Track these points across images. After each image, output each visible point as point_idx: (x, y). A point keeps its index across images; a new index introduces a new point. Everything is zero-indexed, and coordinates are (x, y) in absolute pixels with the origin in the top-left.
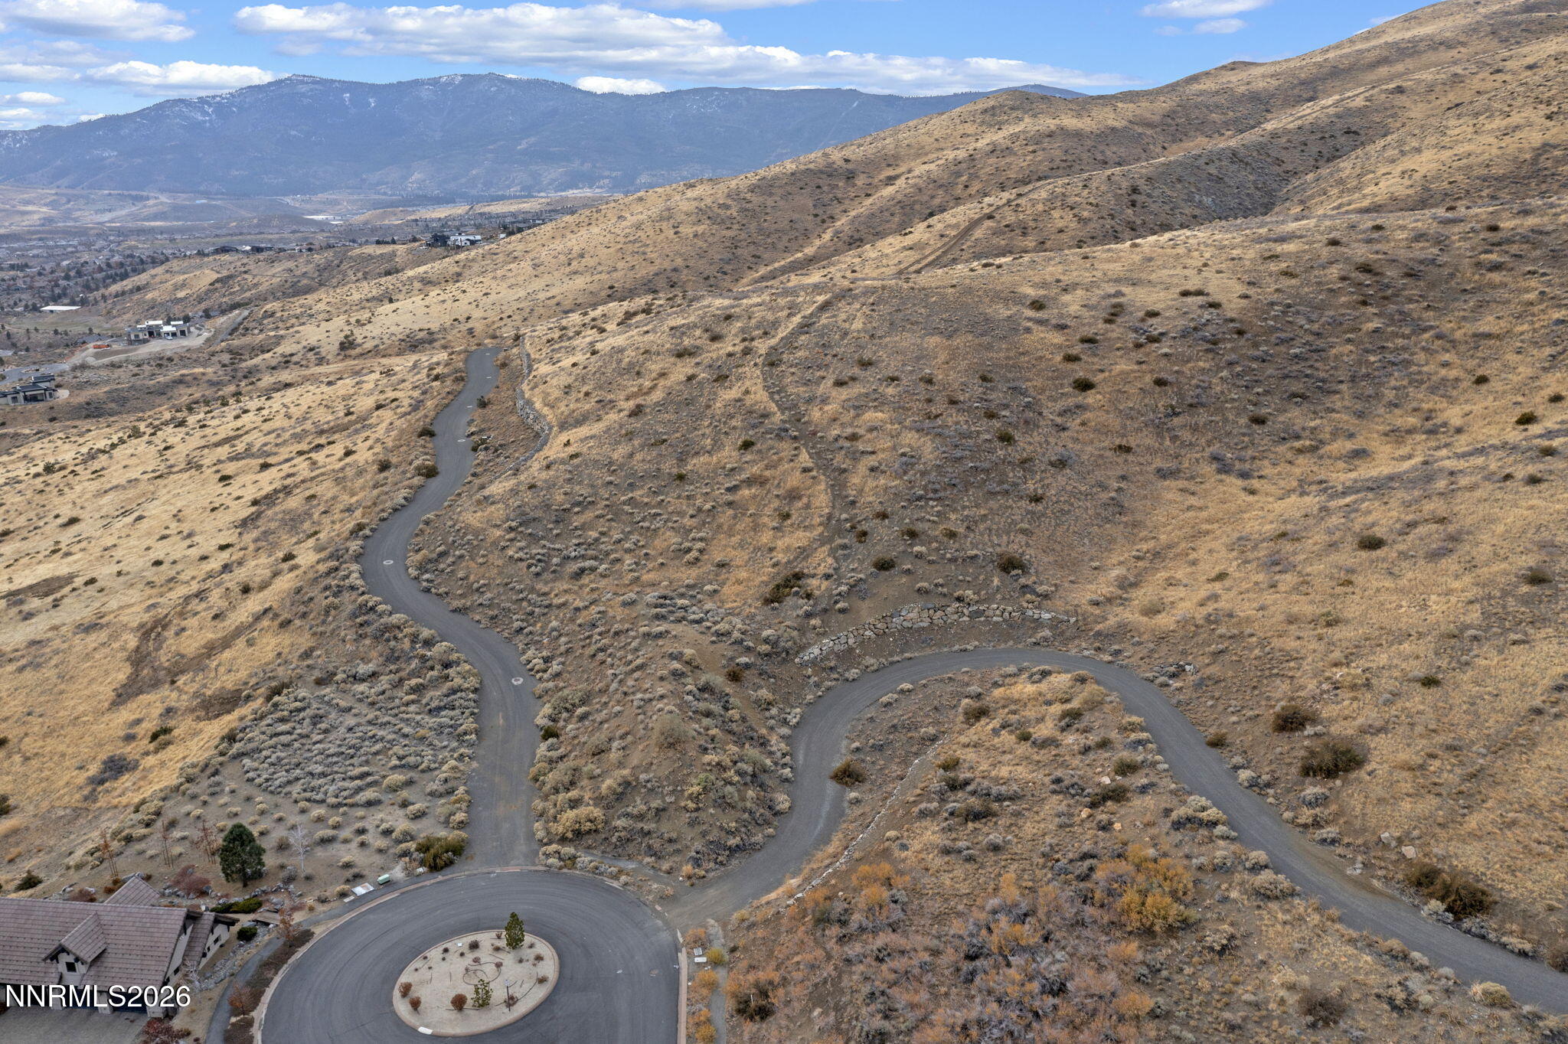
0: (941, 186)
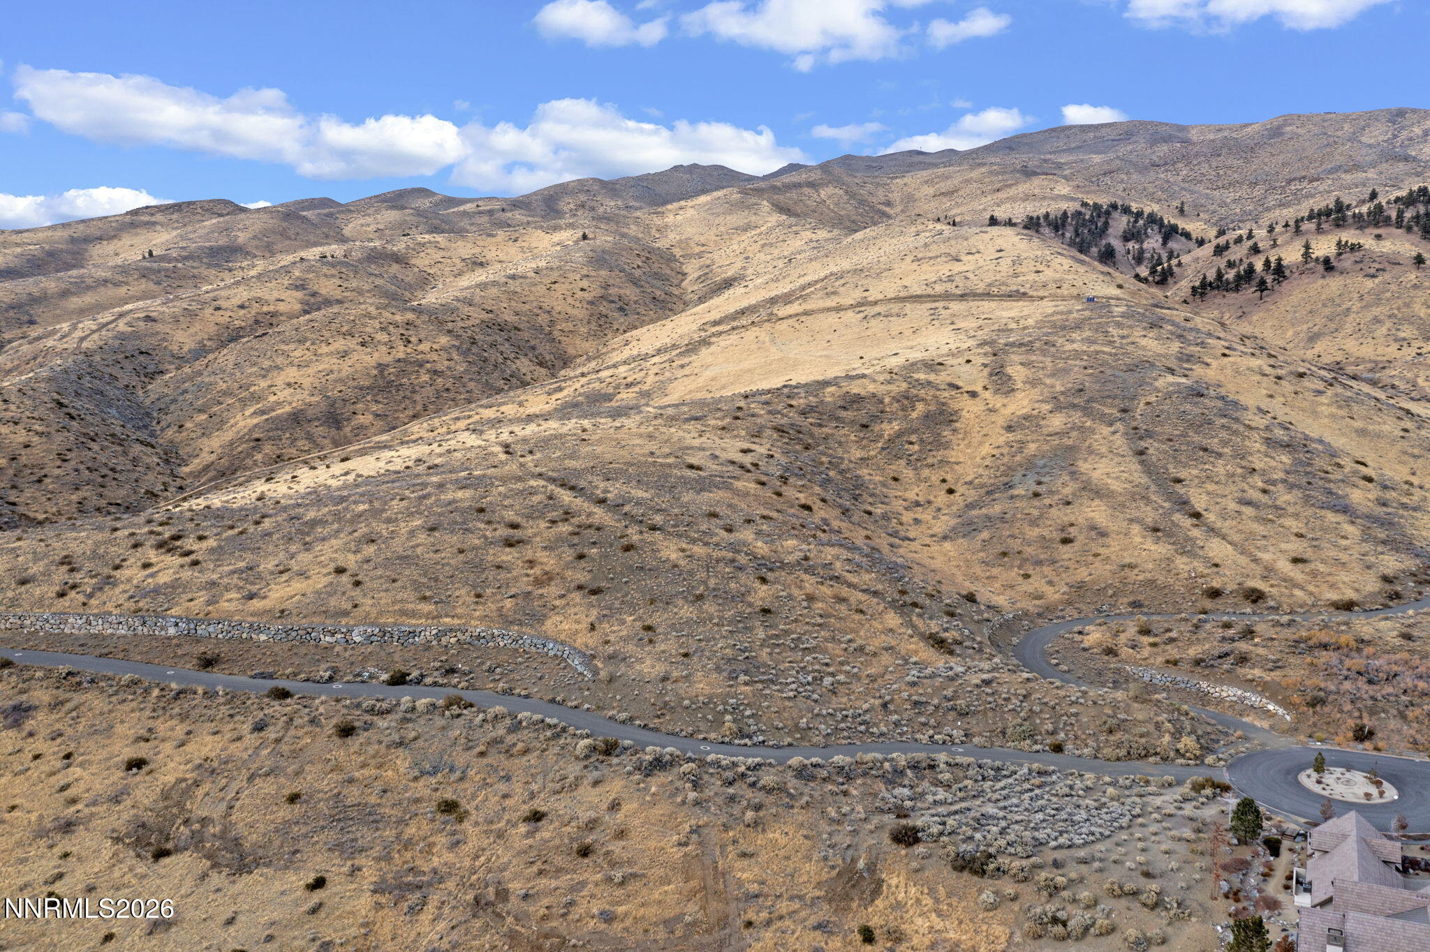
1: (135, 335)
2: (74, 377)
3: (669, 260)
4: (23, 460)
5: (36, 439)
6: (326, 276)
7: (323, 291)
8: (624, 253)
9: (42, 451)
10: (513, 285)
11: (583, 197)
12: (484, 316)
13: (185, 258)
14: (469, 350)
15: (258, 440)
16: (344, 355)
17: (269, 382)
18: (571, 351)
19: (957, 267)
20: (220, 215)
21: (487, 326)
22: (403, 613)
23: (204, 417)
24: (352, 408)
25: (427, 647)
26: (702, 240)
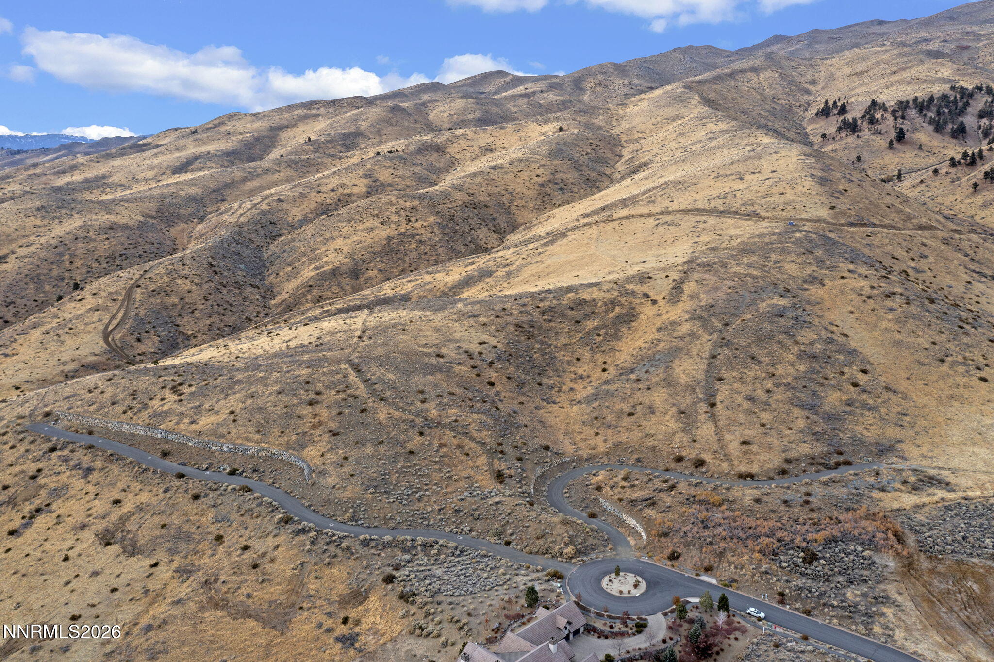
0: (52, 263)
1: (270, 212)
2: (225, 245)
3: (615, 145)
4: (187, 300)
5: (194, 287)
6: (385, 167)
7: (381, 179)
8: (580, 143)
9: (197, 295)
10: (494, 175)
11: (601, 78)
12: (467, 198)
13: (328, 142)
14: (447, 225)
15: (311, 286)
16: (370, 230)
17: (326, 248)
18: (520, 220)
19: (739, 185)
20: (357, 108)
21: (466, 205)
22: (247, 439)
23: (289, 269)
24: (366, 266)
25: (252, 457)
26: (642, 127)
